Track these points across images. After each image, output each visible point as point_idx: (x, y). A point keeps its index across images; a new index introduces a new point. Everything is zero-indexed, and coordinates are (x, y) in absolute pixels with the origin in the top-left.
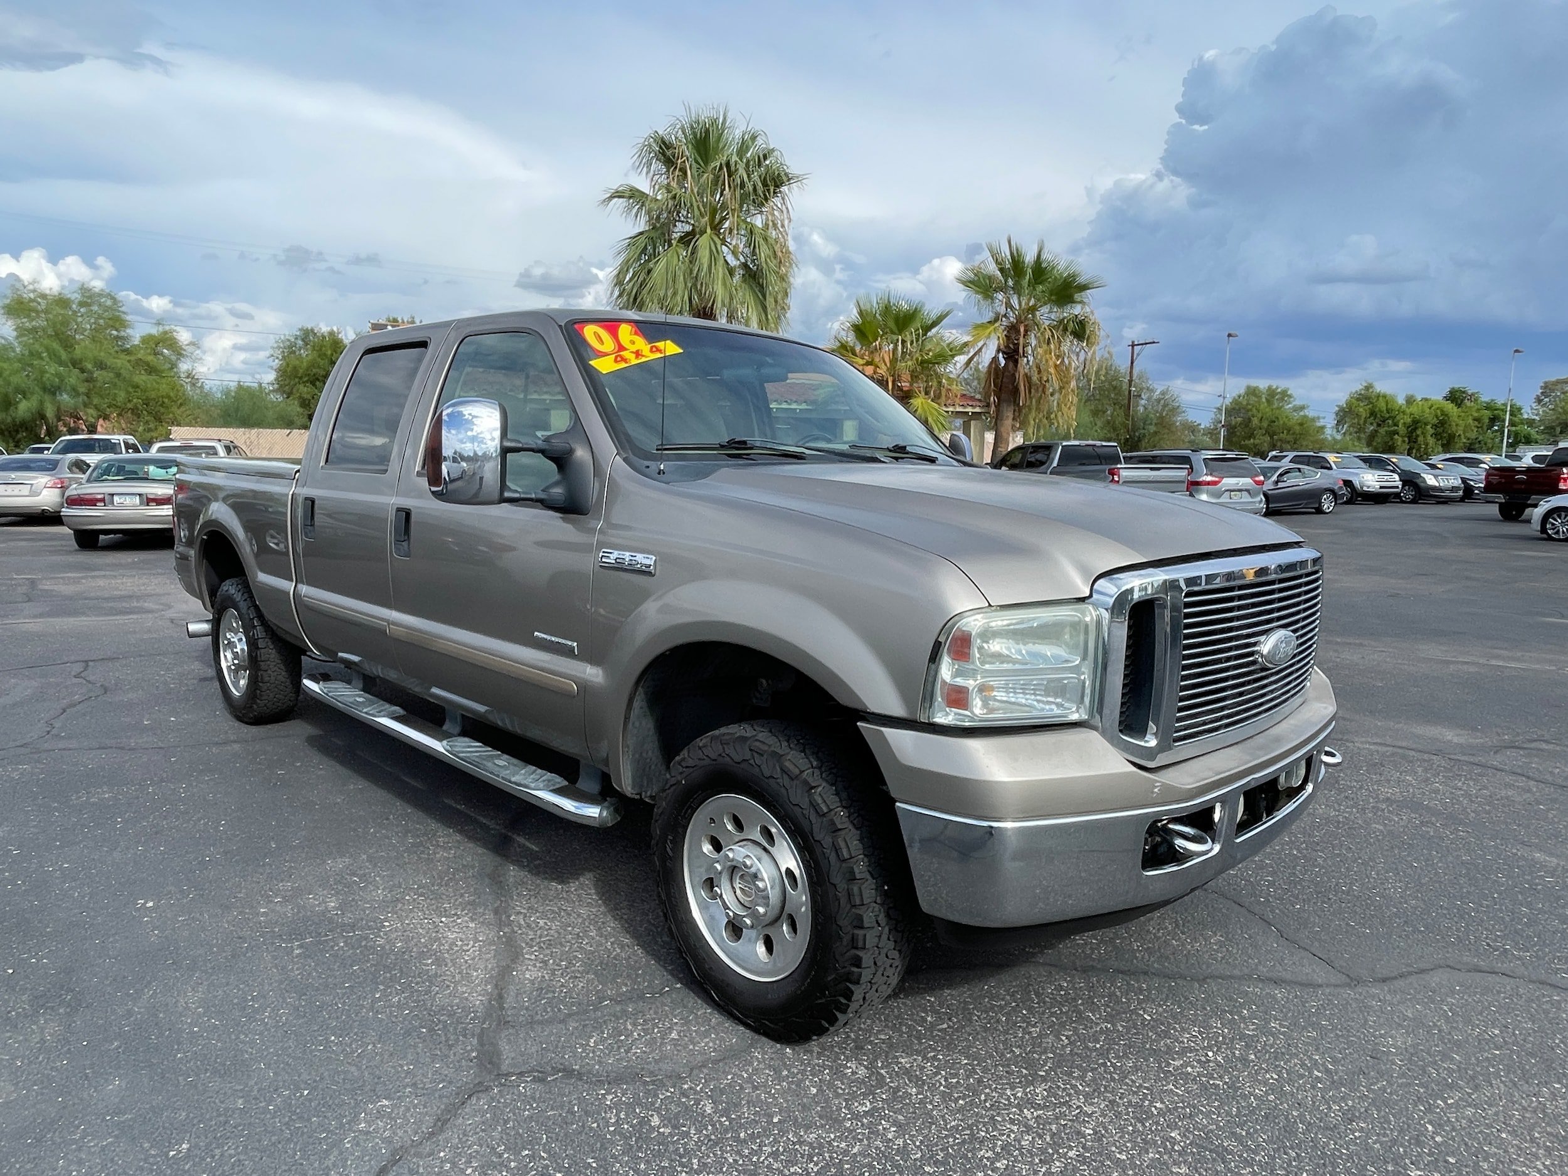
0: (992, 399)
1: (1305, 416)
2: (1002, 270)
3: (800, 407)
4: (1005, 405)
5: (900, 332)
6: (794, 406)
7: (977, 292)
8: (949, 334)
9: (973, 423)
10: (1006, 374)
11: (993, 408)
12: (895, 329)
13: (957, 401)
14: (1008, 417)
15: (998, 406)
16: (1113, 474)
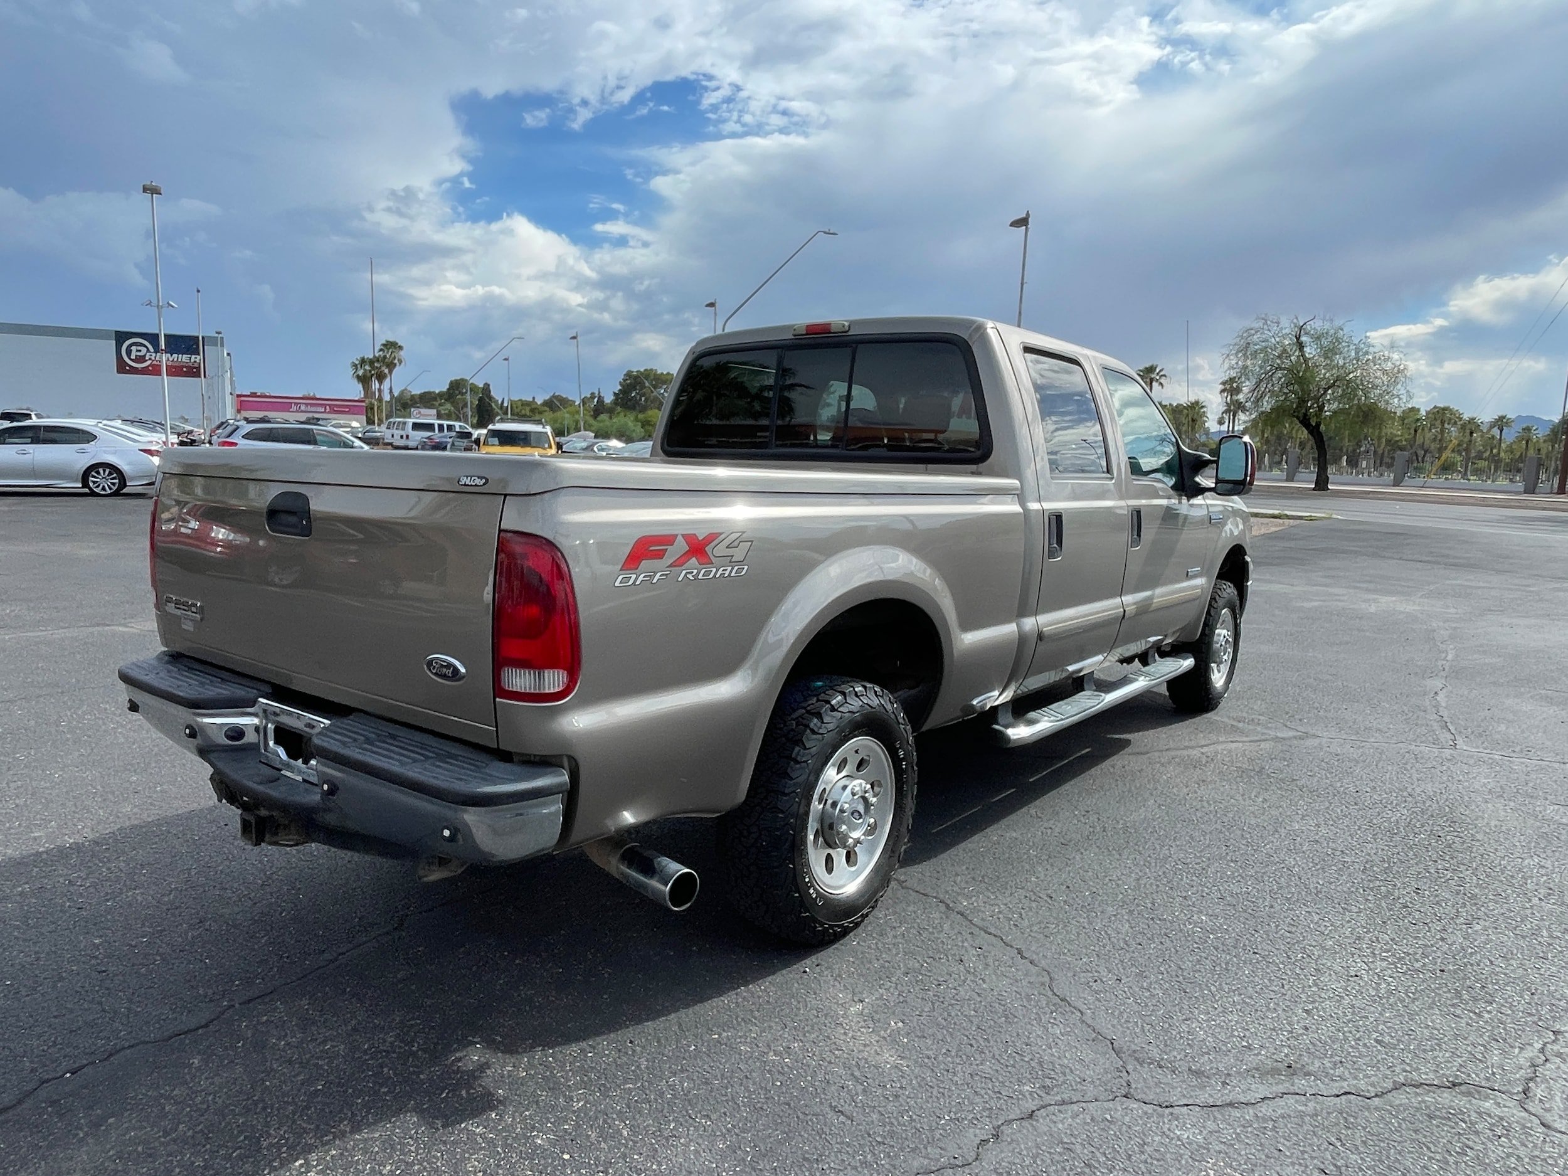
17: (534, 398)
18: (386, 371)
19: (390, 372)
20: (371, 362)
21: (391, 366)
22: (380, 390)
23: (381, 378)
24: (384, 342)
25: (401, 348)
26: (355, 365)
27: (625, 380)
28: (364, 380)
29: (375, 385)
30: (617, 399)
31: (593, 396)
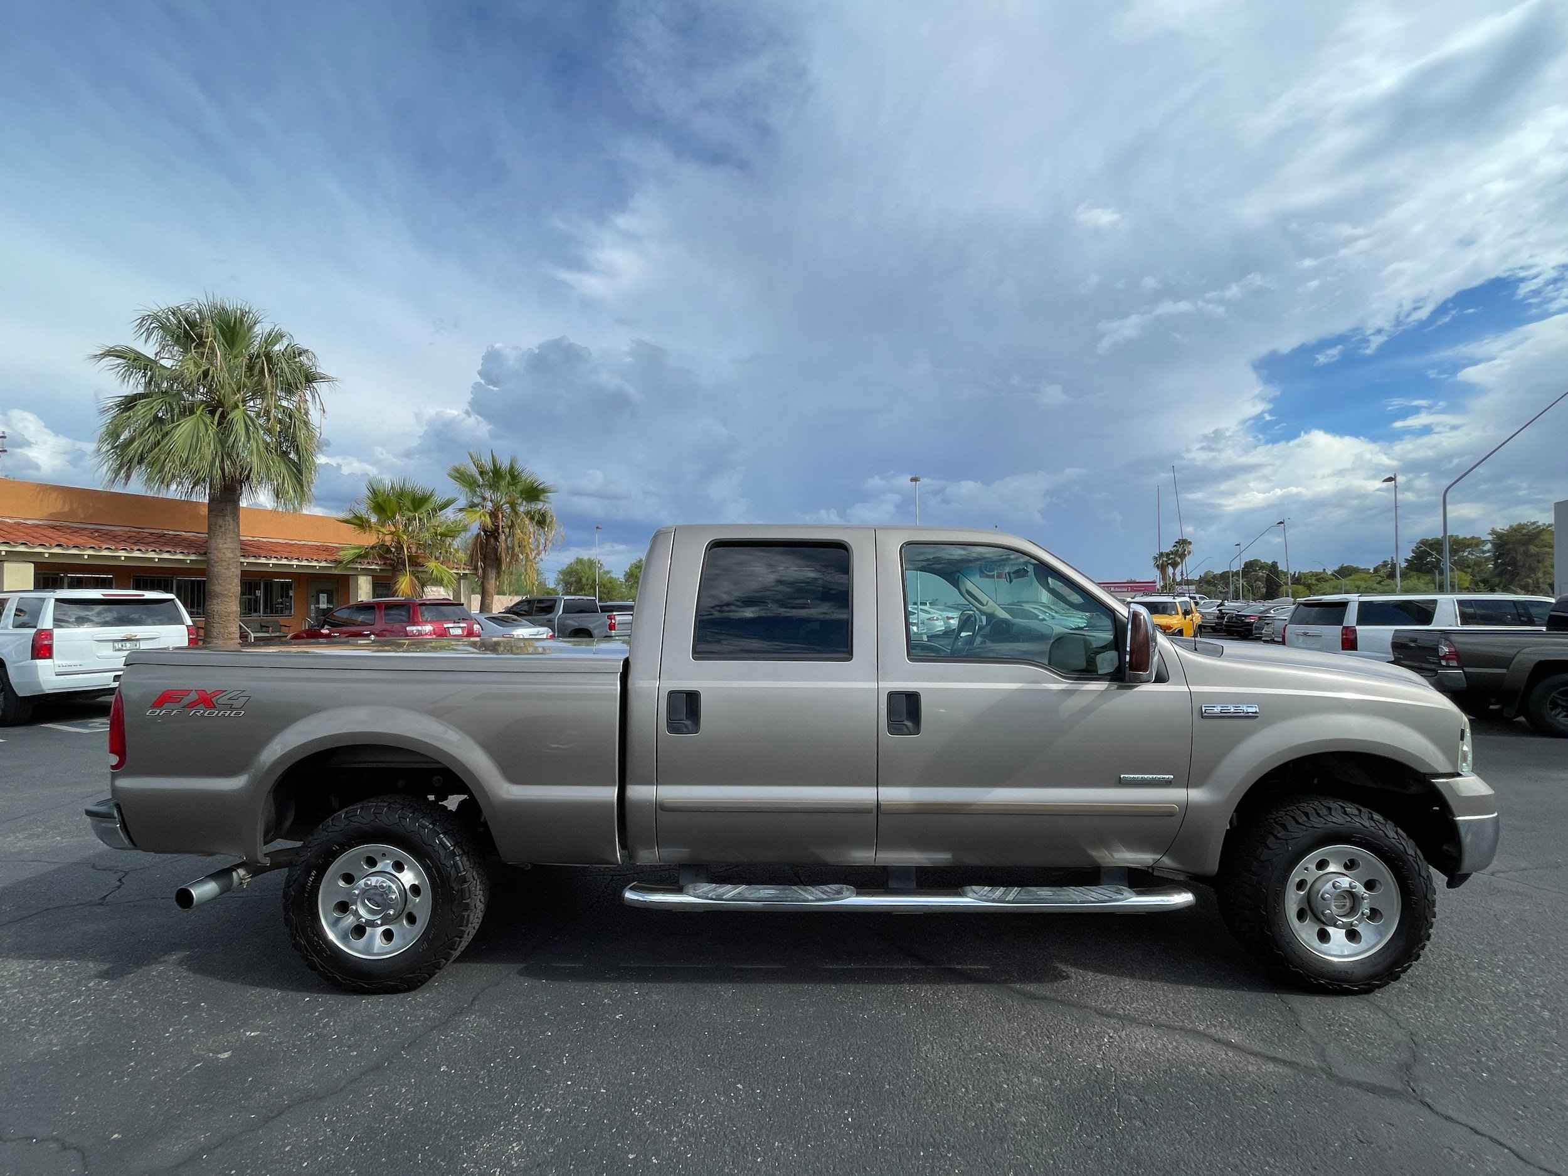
0: (479, 564)
1: (610, 577)
2: (481, 473)
3: (321, 565)
4: (489, 569)
5: (416, 511)
6: (314, 564)
7: (464, 486)
8: (449, 515)
9: (462, 581)
10: (489, 546)
11: (480, 571)
12: (411, 508)
13: (463, 566)
14: (492, 577)
15: (484, 570)
16: (611, 619)
17: (1324, 570)
18: (1179, 560)
19: (1182, 561)
20: (1168, 555)
21: (1183, 556)
22: (1174, 574)
23: (1175, 565)
24: (1177, 540)
25: (1190, 543)
26: (1156, 558)
27: (1417, 548)
28: (1162, 568)
29: (1170, 570)
30: (1410, 565)
31: (1385, 564)
